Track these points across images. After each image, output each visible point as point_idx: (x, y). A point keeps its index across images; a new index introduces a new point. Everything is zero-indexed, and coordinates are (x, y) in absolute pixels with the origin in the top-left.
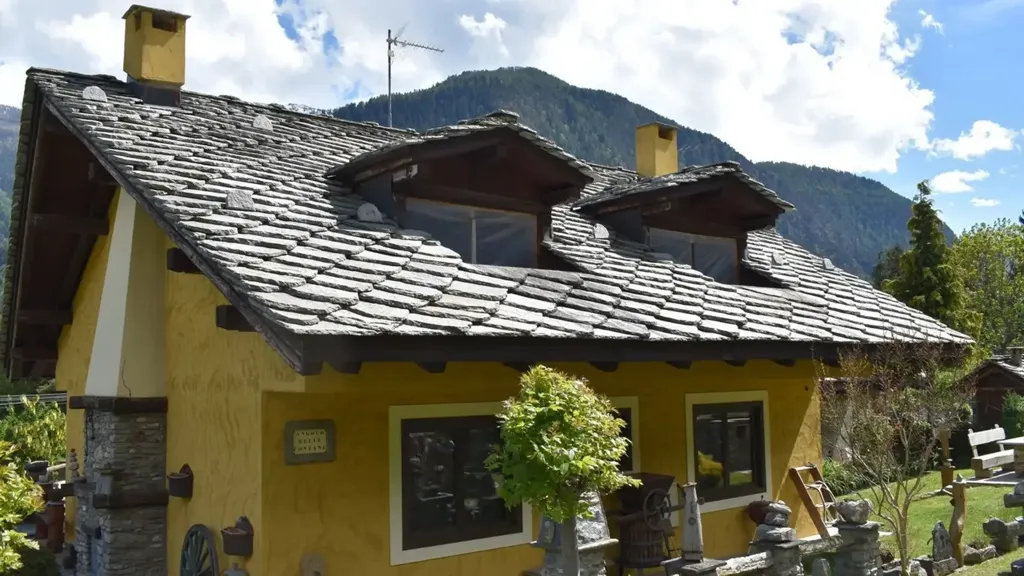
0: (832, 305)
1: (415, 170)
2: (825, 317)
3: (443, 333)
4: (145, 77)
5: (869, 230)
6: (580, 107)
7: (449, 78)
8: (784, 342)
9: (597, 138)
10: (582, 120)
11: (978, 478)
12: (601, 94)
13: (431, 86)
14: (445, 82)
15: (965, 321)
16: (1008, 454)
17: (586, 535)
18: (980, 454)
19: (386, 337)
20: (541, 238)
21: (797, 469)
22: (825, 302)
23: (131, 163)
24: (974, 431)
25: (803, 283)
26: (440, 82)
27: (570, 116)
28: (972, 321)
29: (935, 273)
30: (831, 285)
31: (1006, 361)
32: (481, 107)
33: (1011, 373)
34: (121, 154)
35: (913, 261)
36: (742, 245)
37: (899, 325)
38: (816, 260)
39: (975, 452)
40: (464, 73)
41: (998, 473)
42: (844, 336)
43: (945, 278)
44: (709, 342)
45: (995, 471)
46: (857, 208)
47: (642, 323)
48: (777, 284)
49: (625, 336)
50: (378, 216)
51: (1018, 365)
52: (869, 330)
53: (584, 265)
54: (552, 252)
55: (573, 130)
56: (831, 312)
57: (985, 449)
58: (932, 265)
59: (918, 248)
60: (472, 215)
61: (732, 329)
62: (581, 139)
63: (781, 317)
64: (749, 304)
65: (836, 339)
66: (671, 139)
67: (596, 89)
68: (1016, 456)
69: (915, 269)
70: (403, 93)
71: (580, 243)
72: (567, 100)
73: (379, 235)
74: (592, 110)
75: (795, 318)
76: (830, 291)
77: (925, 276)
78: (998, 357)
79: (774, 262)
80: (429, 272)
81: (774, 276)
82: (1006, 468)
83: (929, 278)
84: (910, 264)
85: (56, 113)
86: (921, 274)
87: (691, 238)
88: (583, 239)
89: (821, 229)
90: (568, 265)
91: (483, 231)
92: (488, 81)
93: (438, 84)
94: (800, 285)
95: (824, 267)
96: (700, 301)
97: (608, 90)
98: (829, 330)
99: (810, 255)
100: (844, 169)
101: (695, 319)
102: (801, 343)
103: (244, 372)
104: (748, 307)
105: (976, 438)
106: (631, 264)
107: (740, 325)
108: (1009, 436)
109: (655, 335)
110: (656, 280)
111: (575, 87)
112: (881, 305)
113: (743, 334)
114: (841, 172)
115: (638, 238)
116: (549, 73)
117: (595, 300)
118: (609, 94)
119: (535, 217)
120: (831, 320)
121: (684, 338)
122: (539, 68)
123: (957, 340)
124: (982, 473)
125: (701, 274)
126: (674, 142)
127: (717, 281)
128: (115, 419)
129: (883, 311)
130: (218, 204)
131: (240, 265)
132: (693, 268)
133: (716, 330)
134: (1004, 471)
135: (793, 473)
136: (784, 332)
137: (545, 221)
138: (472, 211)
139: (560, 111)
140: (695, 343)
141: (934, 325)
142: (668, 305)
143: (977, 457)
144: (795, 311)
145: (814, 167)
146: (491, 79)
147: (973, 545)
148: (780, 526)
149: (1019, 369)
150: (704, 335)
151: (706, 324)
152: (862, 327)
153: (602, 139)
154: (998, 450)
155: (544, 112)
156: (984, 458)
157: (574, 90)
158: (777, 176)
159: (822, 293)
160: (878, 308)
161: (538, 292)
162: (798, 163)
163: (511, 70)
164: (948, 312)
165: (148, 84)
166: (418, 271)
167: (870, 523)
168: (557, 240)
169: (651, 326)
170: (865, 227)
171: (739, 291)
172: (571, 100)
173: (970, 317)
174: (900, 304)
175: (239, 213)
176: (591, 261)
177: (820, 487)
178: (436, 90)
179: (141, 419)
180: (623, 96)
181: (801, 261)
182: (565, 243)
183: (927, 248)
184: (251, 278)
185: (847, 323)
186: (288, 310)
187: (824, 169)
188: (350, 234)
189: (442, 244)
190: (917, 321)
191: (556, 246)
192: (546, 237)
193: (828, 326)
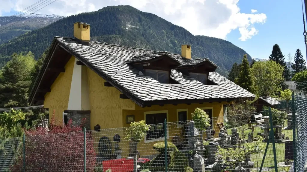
0: (228, 89)
1: (149, 64)
2: (226, 92)
3: (165, 99)
4: (82, 39)
5: (227, 56)
6: (143, 18)
7: (103, 8)
8: (220, 98)
9: (148, 27)
10: (144, 22)
11: (256, 125)
12: (150, 14)
13: (98, 10)
14: (102, 9)
15: (254, 89)
16: (263, 120)
17: (196, 133)
18: (257, 120)
19: (157, 101)
20: (169, 76)
21: (219, 124)
22: (226, 88)
23: (94, 64)
24: (256, 115)
25: (221, 84)
26: (100, 9)
27: (140, 20)
28: (256, 88)
29: (248, 77)
30: (227, 84)
31: (263, 98)
32: (113, 17)
33: (264, 101)
34: (90, 61)
35: (242, 74)
36: (208, 75)
37: (241, 93)
38: (223, 77)
39: (256, 119)
40: (108, 6)
41: (261, 124)
42: (230, 96)
43: (250, 78)
44: (207, 99)
45: (260, 124)
46: (224, 50)
47: (195, 95)
48: (216, 84)
49: (193, 98)
50: (142, 74)
51: (266, 99)
52: (235, 95)
53: (180, 82)
54: (173, 79)
55: (141, 25)
56: (227, 91)
57: (259, 119)
58: (247, 75)
59: (244, 71)
60: (157, 72)
61: (210, 96)
62: (143, 27)
63: (218, 93)
64: (212, 90)
65: (229, 97)
66: (189, 48)
67: (148, 12)
68: (265, 121)
69: (243, 76)
70: (89, 12)
71: (177, 77)
72: (139, 15)
73: (145, 78)
74: (147, 19)
75: (221, 93)
76: (227, 85)
77: (245, 78)
78: (261, 97)
79: (214, 79)
80: (156, 86)
81: (215, 82)
82: (263, 123)
83: (246, 78)
84: (241, 75)
85: (63, 47)
86: (244, 77)
87: (198, 74)
88: (178, 76)
89: (213, 56)
90: (177, 82)
91: (159, 75)
92: (115, 9)
93: (100, 10)
94: (220, 84)
95: (224, 79)
96: (203, 90)
97: (152, 13)
98: (228, 95)
99: (221, 76)
100: (220, 38)
101: (203, 94)
102: (223, 98)
103: (117, 106)
104: (212, 91)
105: (256, 117)
106: (188, 81)
107: (211, 95)
108: (263, 116)
109: (198, 98)
110: (194, 85)
111: (142, 12)
112: (237, 88)
113: (213, 97)
114: (219, 39)
115: (188, 75)
116: (134, 7)
117: (185, 91)
118: (152, 14)
119: (168, 72)
120: (228, 93)
121: (203, 98)
122: (131, 6)
123: (253, 96)
124: (257, 124)
125: (201, 83)
126: (190, 49)
127: (205, 84)
128: (81, 115)
129: (238, 90)
130: (115, 73)
131: (127, 87)
132: (200, 82)
133: (208, 96)
134: (262, 124)
135: (218, 124)
136: (219, 96)
137: (170, 72)
138: (157, 71)
139: (137, 19)
140: (204, 99)
141: (248, 93)
142: (198, 91)
143: (256, 121)
144: (221, 91)
145: (212, 37)
146: (116, 8)
147: (255, 138)
148: (223, 133)
149: (266, 100)
150: (206, 98)
151: (206, 95)
152: (234, 94)
153: (149, 27)
154: (261, 119)
155: (132, 19)
156: (258, 121)
157: (141, 13)
158: (201, 40)
159: (225, 86)
160: (236, 89)
161: (175, 89)
162: (207, 36)
163: (122, 6)
164: (250, 87)
165: (82, 41)
166: (154, 86)
167: (237, 133)
168: (173, 76)
169: (196, 96)
170: (226, 55)
171: (210, 87)
172: (140, 15)
173: (255, 88)
174: (241, 88)
175: (119, 75)
176: (181, 81)
177: (223, 127)
178: (99, 12)
179: (85, 115)
180: (156, 15)
181: (219, 78)
182: (175, 77)
183: (246, 71)
184: (131, 90)
185: (231, 93)
186: (140, 96)
187: (215, 38)
188: (139, 78)
189: (155, 79)
190: (244, 92)
191: (173, 78)
192: (171, 76)
193: (227, 94)
